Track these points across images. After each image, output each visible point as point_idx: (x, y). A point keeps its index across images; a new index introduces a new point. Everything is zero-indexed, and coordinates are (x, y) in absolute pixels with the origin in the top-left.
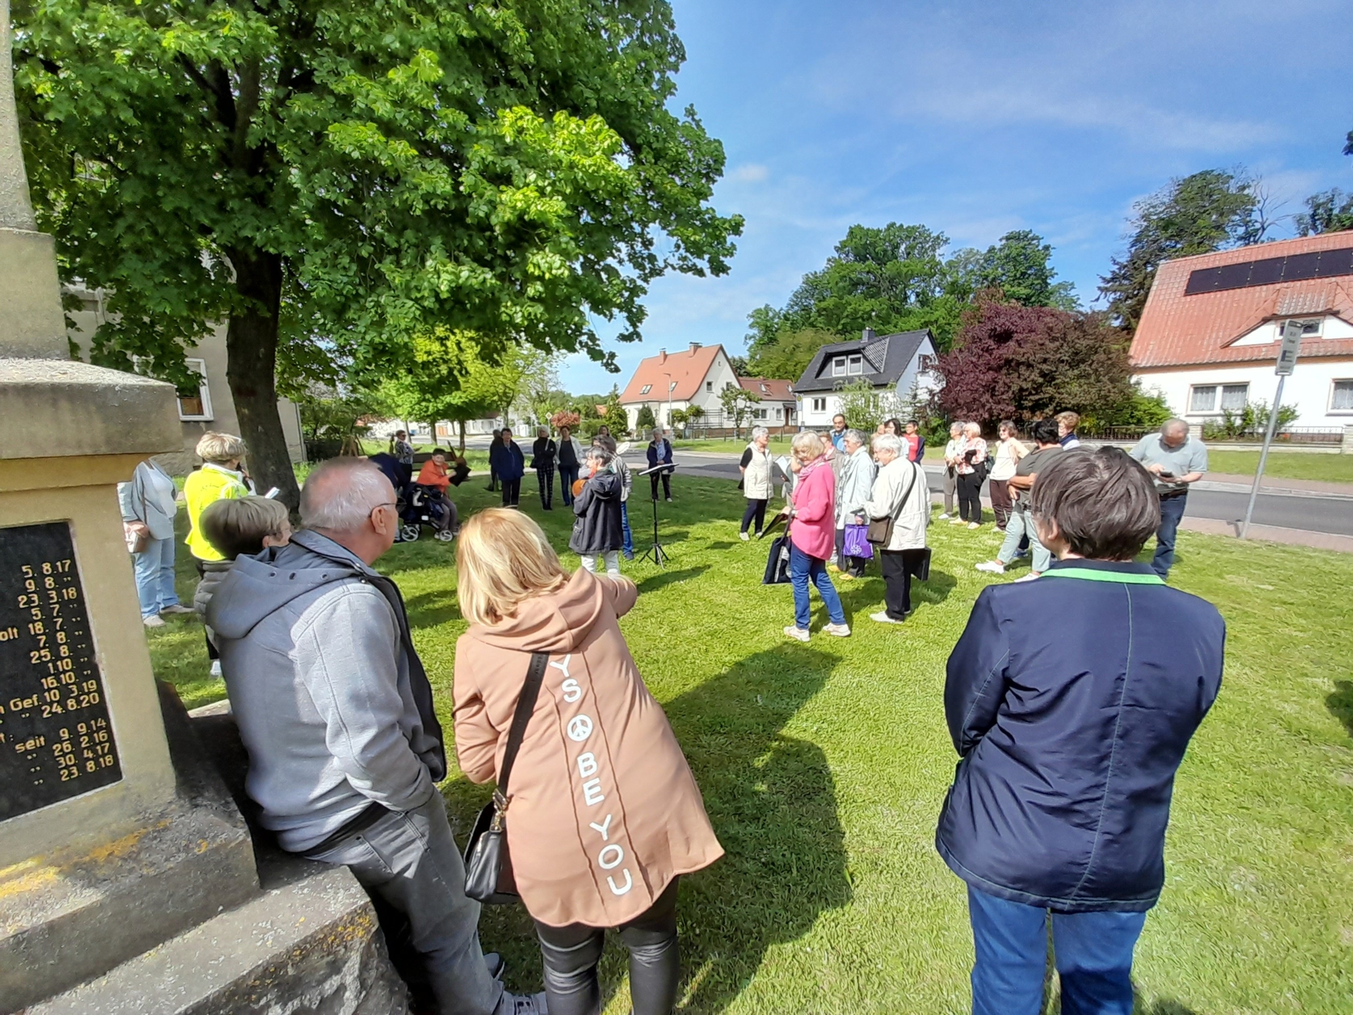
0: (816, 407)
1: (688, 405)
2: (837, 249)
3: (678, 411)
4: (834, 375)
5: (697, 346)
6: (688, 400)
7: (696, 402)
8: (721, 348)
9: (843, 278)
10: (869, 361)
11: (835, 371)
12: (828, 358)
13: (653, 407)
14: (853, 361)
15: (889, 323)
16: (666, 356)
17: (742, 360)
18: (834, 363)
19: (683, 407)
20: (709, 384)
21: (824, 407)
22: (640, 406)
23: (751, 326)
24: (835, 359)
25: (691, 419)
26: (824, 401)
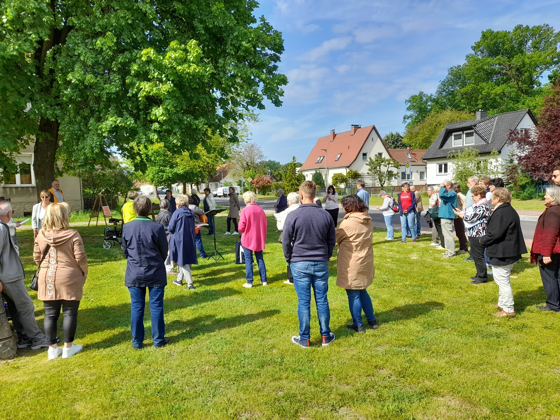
0: (440, 170)
1: (348, 170)
2: (474, 48)
3: (340, 175)
4: (453, 146)
5: (357, 127)
6: (348, 167)
7: (354, 168)
8: (374, 128)
9: (478, 70)
10: (479, 135)
11: (454, 143)
12: (448, 133)
13: (323, 172)
14: (468, 135)
15: (518, 102)
16: (335, 135)
17: (399, 136)
18: (453, 137)
19: (344, 172)
20: (365, 155)
21: (446, 171)
22: (314, 172)
23: (409, 109)
24: (454, 134)
25: (350, 181)
26: (446, 165)
